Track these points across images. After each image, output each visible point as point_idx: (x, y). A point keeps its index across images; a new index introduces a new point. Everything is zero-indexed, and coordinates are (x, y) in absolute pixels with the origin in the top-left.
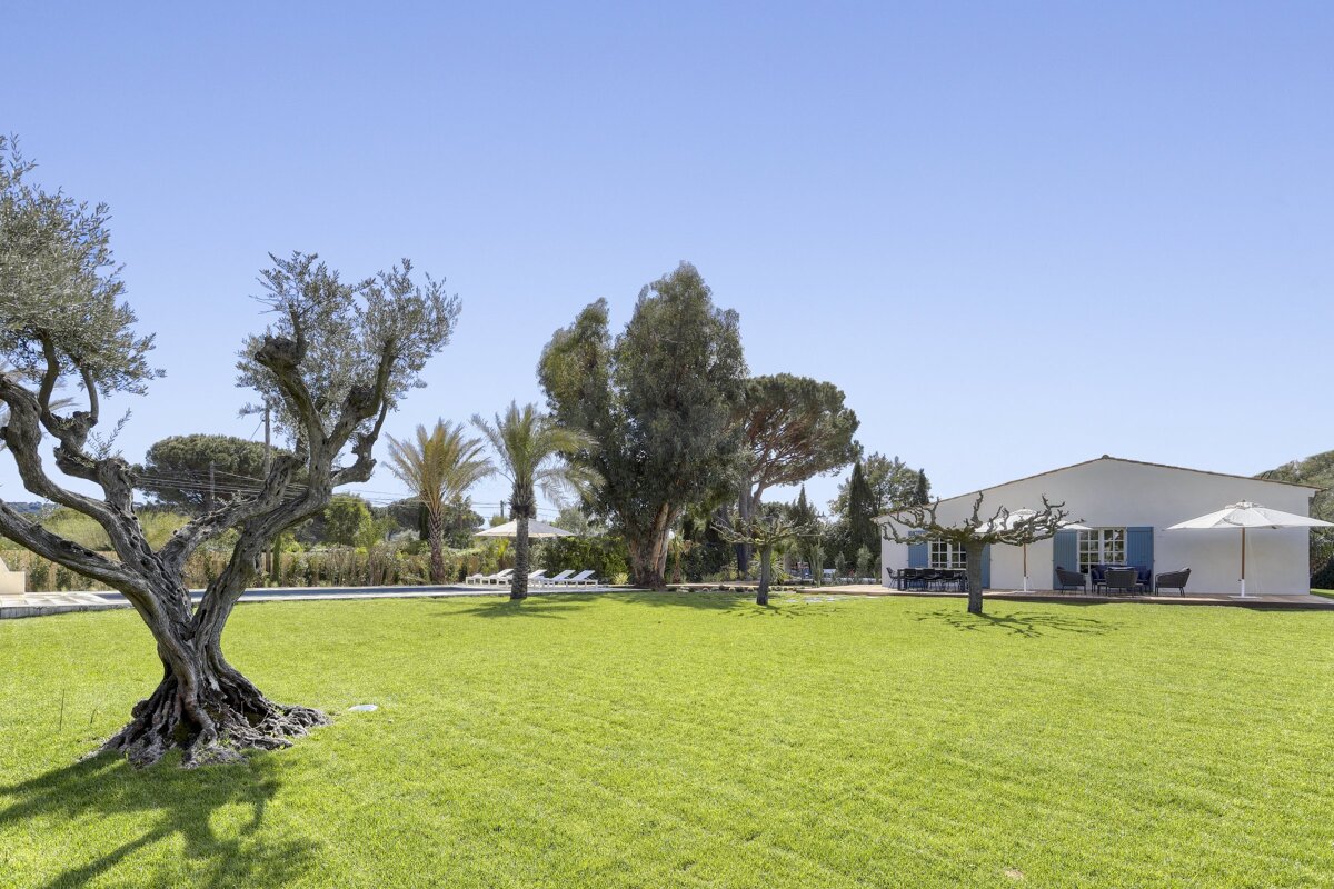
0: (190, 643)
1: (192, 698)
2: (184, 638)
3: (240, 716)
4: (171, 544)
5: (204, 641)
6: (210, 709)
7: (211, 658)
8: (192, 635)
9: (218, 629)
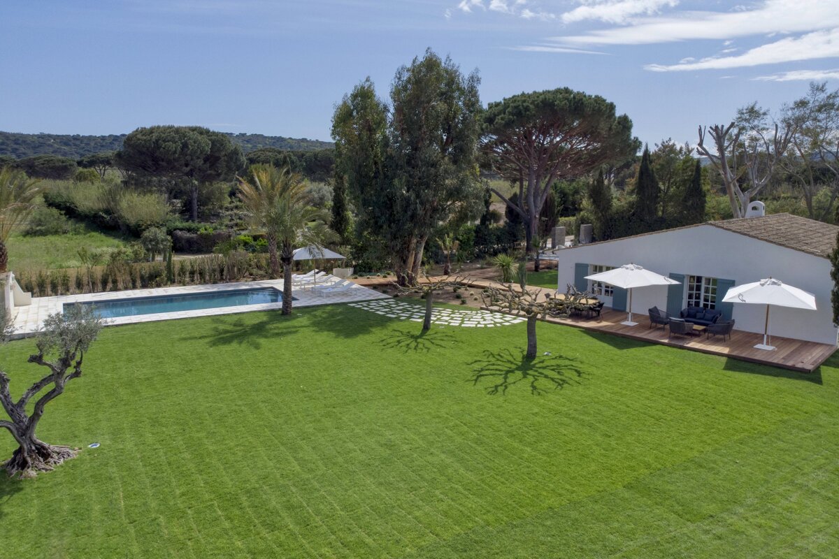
0: (24, 437)
1: (26, 455)
2: (22, 436)
3: (40, 458)
4: (20, 401)
5: (28, 436)
6: (31, 456)
7: (31, 440)
8: (24, 435)
9: (32, 432)
